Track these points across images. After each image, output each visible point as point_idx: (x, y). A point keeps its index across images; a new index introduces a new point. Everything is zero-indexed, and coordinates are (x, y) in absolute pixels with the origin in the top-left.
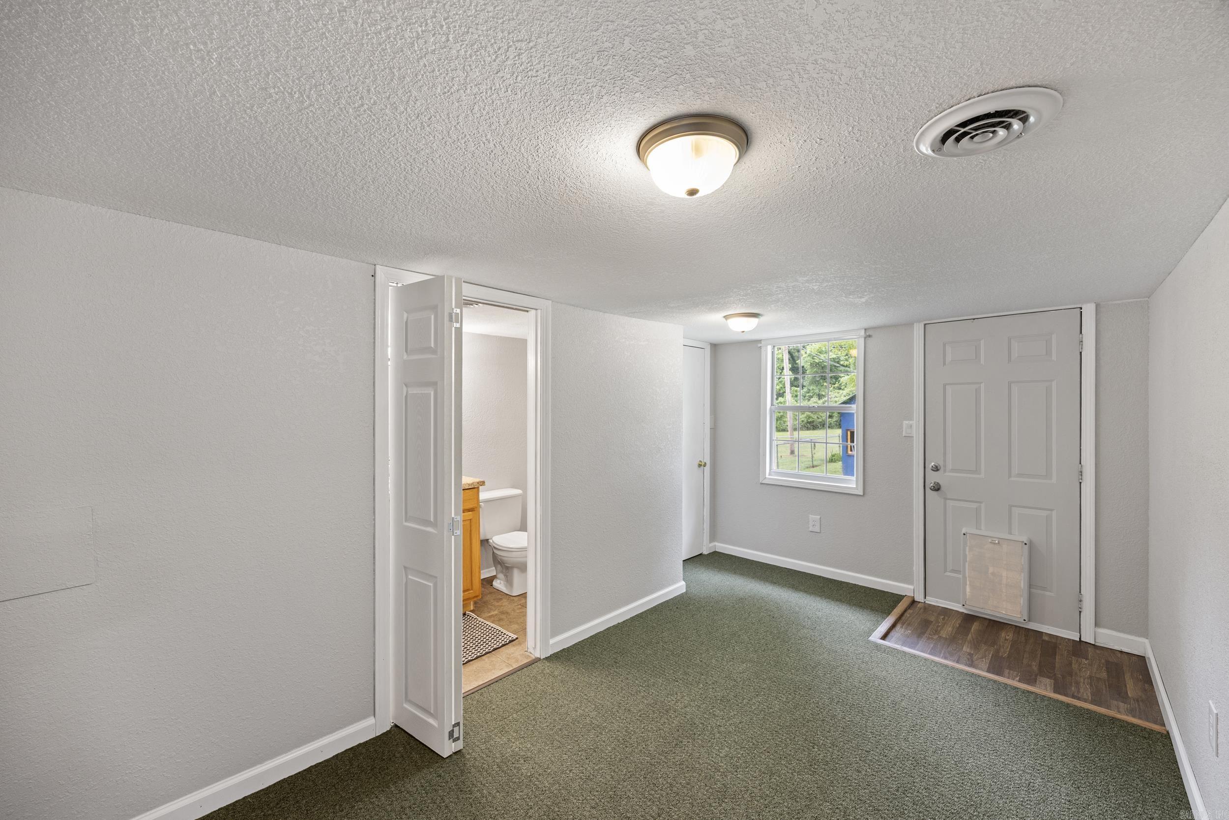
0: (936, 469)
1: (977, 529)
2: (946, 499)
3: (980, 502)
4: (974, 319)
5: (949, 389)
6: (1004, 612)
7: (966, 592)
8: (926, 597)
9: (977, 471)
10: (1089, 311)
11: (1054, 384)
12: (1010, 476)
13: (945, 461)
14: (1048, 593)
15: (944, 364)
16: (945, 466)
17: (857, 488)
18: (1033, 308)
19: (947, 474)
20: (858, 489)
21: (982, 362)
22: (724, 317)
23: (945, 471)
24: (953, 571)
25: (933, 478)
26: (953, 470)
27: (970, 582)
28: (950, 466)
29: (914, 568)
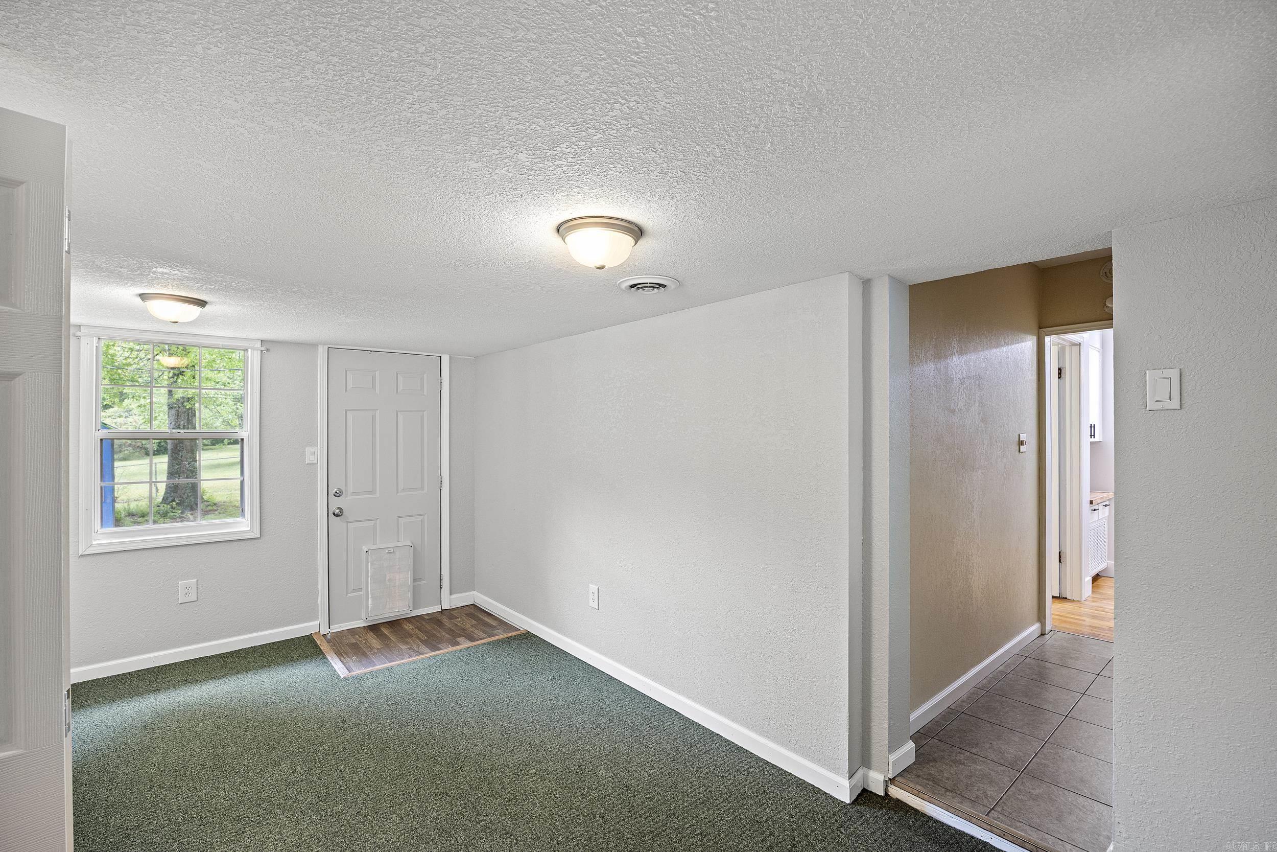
0: (337, 495)
1: (373, 544)
2: (348, 522)
3: (376, 520)
4: (371, 351)
5: (350, 415)
6: (397, 611)
7: (368, 605)
8: (331, 627)
9: (373, 492)
10: (446, 359)
11: (425, 413)
12: (398, 492)
13: (346, 486)
14: (423, 582)
15: (346, 390)
16: (346, 491)
17: (251, 530)
18: (412, 351)
19: (348, 498)
20: (252, 532)
21: (377, 391)
22: (141, 295)
23: (347, 497)
24: (355, 590)
25: (336, 503)
26: (354, 493)
27: (372, 594)
28: (351, 489)
29: (319, 602)
